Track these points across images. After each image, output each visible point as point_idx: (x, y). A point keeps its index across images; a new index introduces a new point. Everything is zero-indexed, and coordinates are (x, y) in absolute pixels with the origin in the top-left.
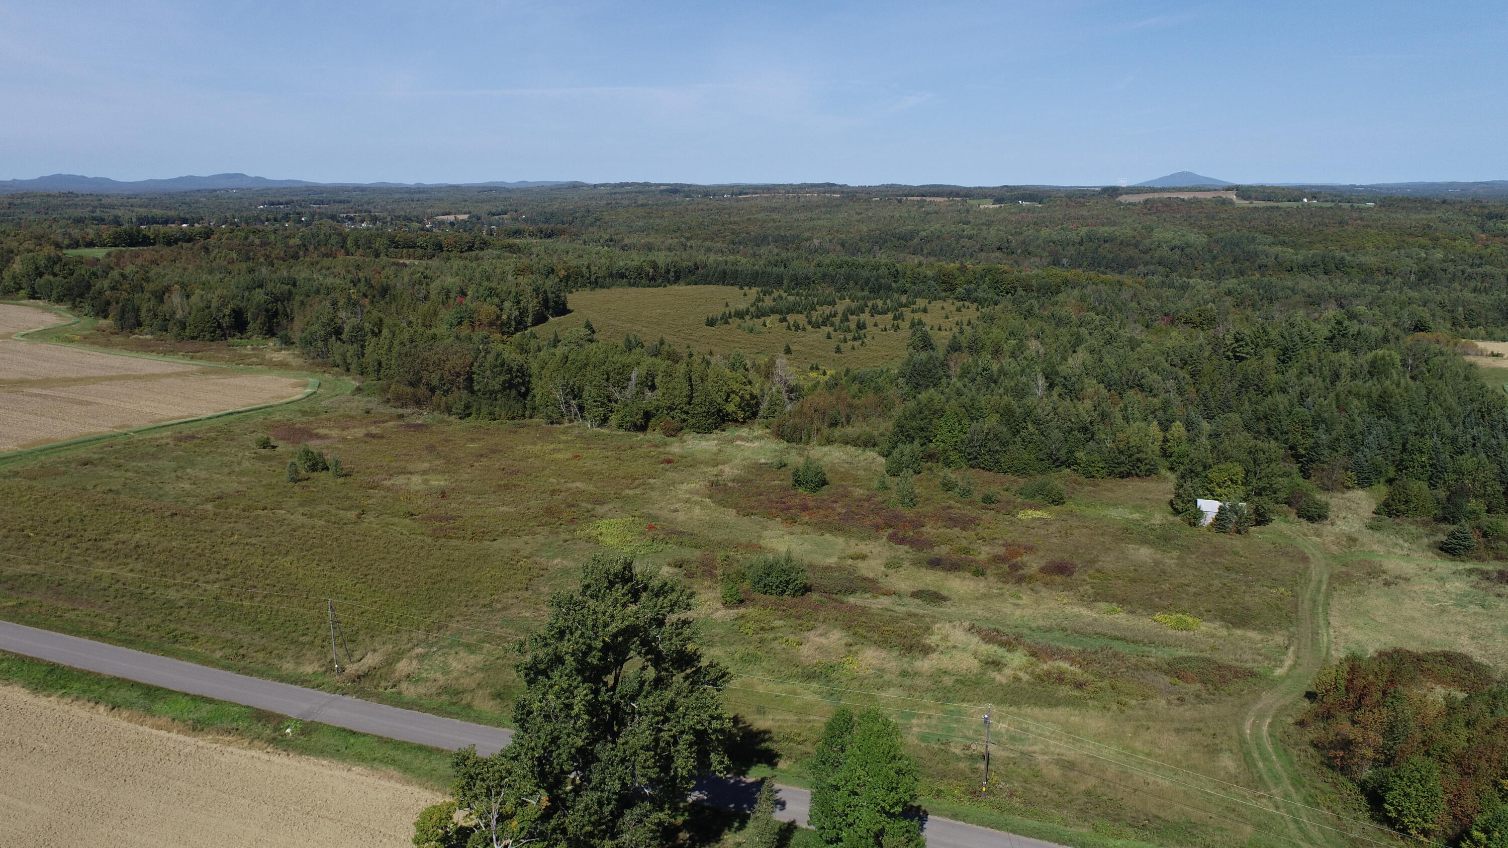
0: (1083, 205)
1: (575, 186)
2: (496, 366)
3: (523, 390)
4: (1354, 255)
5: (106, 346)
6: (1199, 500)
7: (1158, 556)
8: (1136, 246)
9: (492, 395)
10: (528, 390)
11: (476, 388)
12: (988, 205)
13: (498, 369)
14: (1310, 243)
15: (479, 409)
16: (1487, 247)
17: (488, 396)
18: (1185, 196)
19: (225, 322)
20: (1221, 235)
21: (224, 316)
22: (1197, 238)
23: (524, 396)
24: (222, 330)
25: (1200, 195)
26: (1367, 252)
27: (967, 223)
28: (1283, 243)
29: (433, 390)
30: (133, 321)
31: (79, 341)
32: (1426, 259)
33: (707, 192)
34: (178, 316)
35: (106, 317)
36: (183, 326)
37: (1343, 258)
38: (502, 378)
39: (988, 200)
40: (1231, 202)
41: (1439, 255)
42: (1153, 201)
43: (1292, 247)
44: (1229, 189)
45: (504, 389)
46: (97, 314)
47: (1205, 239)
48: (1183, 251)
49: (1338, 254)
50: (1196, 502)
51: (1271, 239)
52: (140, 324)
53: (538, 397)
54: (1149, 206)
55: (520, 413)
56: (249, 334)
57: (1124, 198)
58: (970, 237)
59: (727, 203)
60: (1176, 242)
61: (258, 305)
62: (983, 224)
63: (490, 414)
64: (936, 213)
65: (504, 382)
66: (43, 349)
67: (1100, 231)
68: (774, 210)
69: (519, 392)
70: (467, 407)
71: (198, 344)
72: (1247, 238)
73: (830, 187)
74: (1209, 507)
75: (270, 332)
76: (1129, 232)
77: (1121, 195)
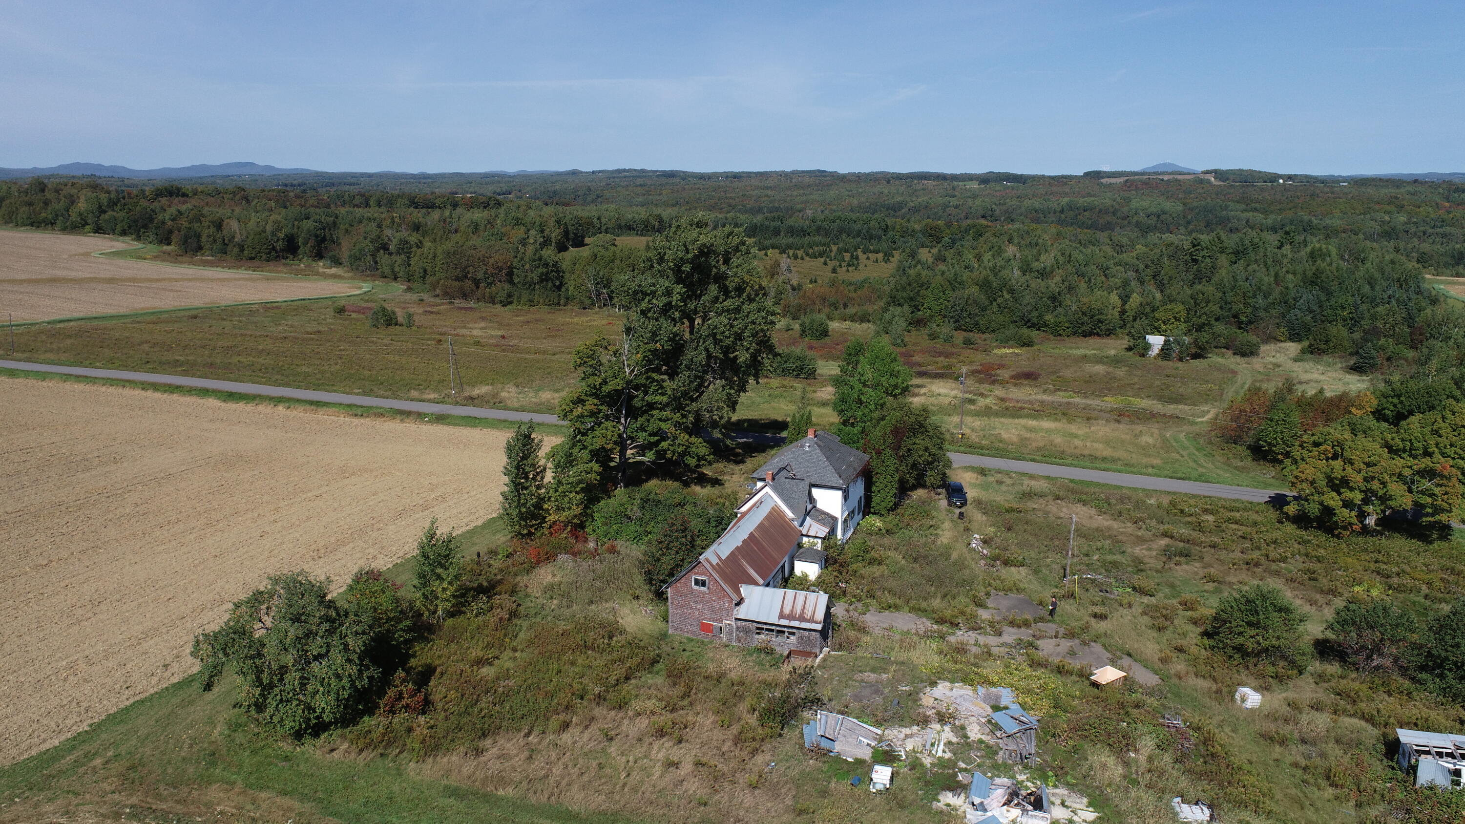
0: (1066, 184)
1: (574, 173)
2: (534, 260)
3: (558, 283)
4: (1321, 220)
5: (175, 263)
6: (1147, 336)
7: (1111, 369)
8: (1114, 213)
9: (530, 286)
10: (561, 284)
11: (516, 281)
12: (975, 185)
13: (537, 262)
14: (1280, 210)
15: (519, 297)
16: (1449, 213)
17: (527, 286)
18: (1166, 178)
19: (279, 245)
20: (1195, 204)
21: (278, 240)
22: (1172, 207)
23: (559, 288)
24: (276, 252)
25: (1179, 177)
26: (1334, 217)
27: (954, 196)
28: (1256, 210)
29: (477, 283)
30: (195, 245)
31: (151, 259)
32: (1390, 222)
33: (702, 177)
34: (236, 240)
35: (169, 244)
36: (242, 249)
37: (1310, 221)
38: (540, 270)
39: (974, 182)
40: (1209, 182)
41: (1402, 218)
42: (1134, 181)
43: (1262, 213)
44: (1207, 172)
45: (542, 281)
46: (161, 242)
47: (1180, 208)
48: (1158, 217)
49: (1306, 218)
50: (1145, 338)
51: (1243, 206)
52: (200, 248)
53: (571, 288)
54: (1128, 184)
55: (556, 301)
56: (300, 257)
57: (1104, 181)
58: (956, 207)
59: (722, 183)
60: (1153, 209)
61: (309, 231)
62: (969, 197)
63: (530, 301)
64: (923, 189)
65: (542, 274)
66: (121, 262)
67: (1080, 202)
68: (768, 188)
69: (554, 285)
70: (510, 295)
71: (256, 263)
72: (1221, 206)
73: (822, 173)
74: (1156, 341)
75: (319, 256)
76: (1108, 202)
77: (1103, 178)
